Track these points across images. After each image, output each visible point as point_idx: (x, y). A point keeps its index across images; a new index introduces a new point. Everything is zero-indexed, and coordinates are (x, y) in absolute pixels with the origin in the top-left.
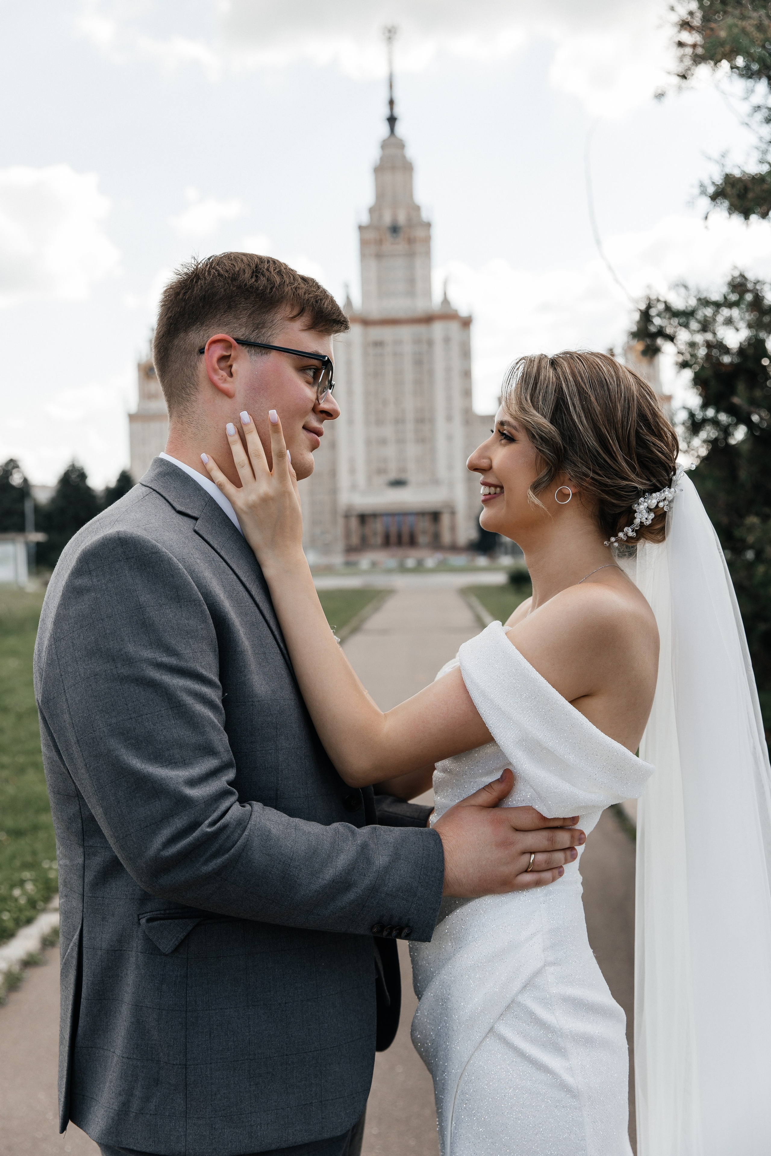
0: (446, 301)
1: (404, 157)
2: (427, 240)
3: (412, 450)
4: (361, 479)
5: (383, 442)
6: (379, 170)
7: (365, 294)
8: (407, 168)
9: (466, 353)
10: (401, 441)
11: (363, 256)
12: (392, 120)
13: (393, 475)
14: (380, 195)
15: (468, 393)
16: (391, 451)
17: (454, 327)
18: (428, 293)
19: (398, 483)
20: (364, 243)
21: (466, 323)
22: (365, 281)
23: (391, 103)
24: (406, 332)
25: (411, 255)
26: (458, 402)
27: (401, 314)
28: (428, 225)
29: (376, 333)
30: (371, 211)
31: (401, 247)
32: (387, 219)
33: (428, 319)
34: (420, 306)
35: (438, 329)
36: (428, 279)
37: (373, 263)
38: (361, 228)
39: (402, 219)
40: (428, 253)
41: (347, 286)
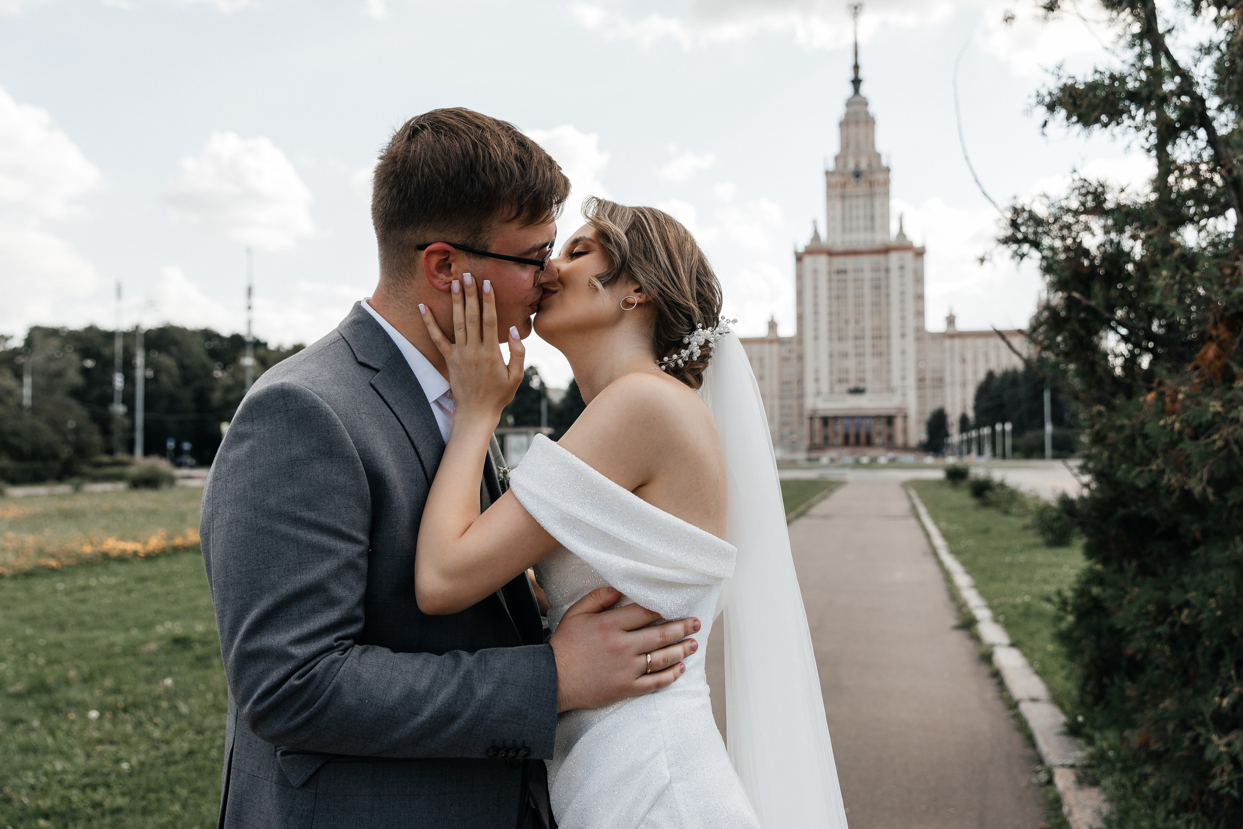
0: (901, 234)
1: (867, 113)
2: (887, 182)
3: (870, 363)
4: (825, 386)
5: (845, 355)
6: (844, 124)
7: (831, 229)
8: (870, 122)
9: (919, 279)
10: (860, 355)
11: (829, 197)
12: (856, 82)
13: (852, 385)
14: (845, 145)
15: (920, 314)
16: (851, 363)
17: (909, 256)
18: (886, 228)
19: (857, 391)
20: (830, 186)
21: (920, 253)
22: (830, 219)
23: (856, 67)
24: (866, 262)
25: (872, 196)
26: (911, 322)
27: (861, 247)
28: (888, 170)
29: (840, 262)
30: (837, 158)
31: (863, 189)
32: (851, 166)
33: (886, 250)
34: (879, 239)
35: (894, 259)
36: (886, 216)
37: (838, 204)
38: (828, 173)
39: (863, 165)
40: (887, 194)
41: (815, 223)
